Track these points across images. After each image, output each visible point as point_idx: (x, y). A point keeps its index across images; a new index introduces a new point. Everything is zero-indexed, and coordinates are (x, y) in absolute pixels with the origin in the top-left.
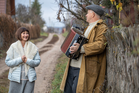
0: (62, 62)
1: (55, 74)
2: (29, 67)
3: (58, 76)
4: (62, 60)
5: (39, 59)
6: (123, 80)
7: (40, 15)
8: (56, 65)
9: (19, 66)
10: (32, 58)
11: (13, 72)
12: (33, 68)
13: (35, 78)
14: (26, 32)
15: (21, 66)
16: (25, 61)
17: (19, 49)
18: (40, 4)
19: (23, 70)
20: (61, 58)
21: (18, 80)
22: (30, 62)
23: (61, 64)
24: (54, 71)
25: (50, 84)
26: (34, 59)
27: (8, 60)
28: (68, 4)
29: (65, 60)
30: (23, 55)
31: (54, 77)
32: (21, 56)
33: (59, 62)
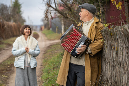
0: (48, 57)
1: (43, 68)
2: (31, 56)
3: (46, 71)
4: (47, 56)
5: (39, 51)
6: (125, 74)
7: (21, 14)
8: (42, 60)
9: (23, 55)
10: (34, 49)
11: (19, 60)
12: (34, 57)
13: (36, 65)
14: (28, 28)
15: (24, 55)
16: (27, 51)
17: (23, 42)
18: (20, 4)
19: (27, 59)
20: (47, 54)
21: (22, 66)
22: (32, 52)
23: (47, 60)
24: (41, 66)
25: (40, 78)
26: (35, 50)
27: (14, 51)
28: (55, 4)
29: (51, 56)
30: (26, 46)
31: (42, 72)
32: (24, 47)
33: (45, 57)
